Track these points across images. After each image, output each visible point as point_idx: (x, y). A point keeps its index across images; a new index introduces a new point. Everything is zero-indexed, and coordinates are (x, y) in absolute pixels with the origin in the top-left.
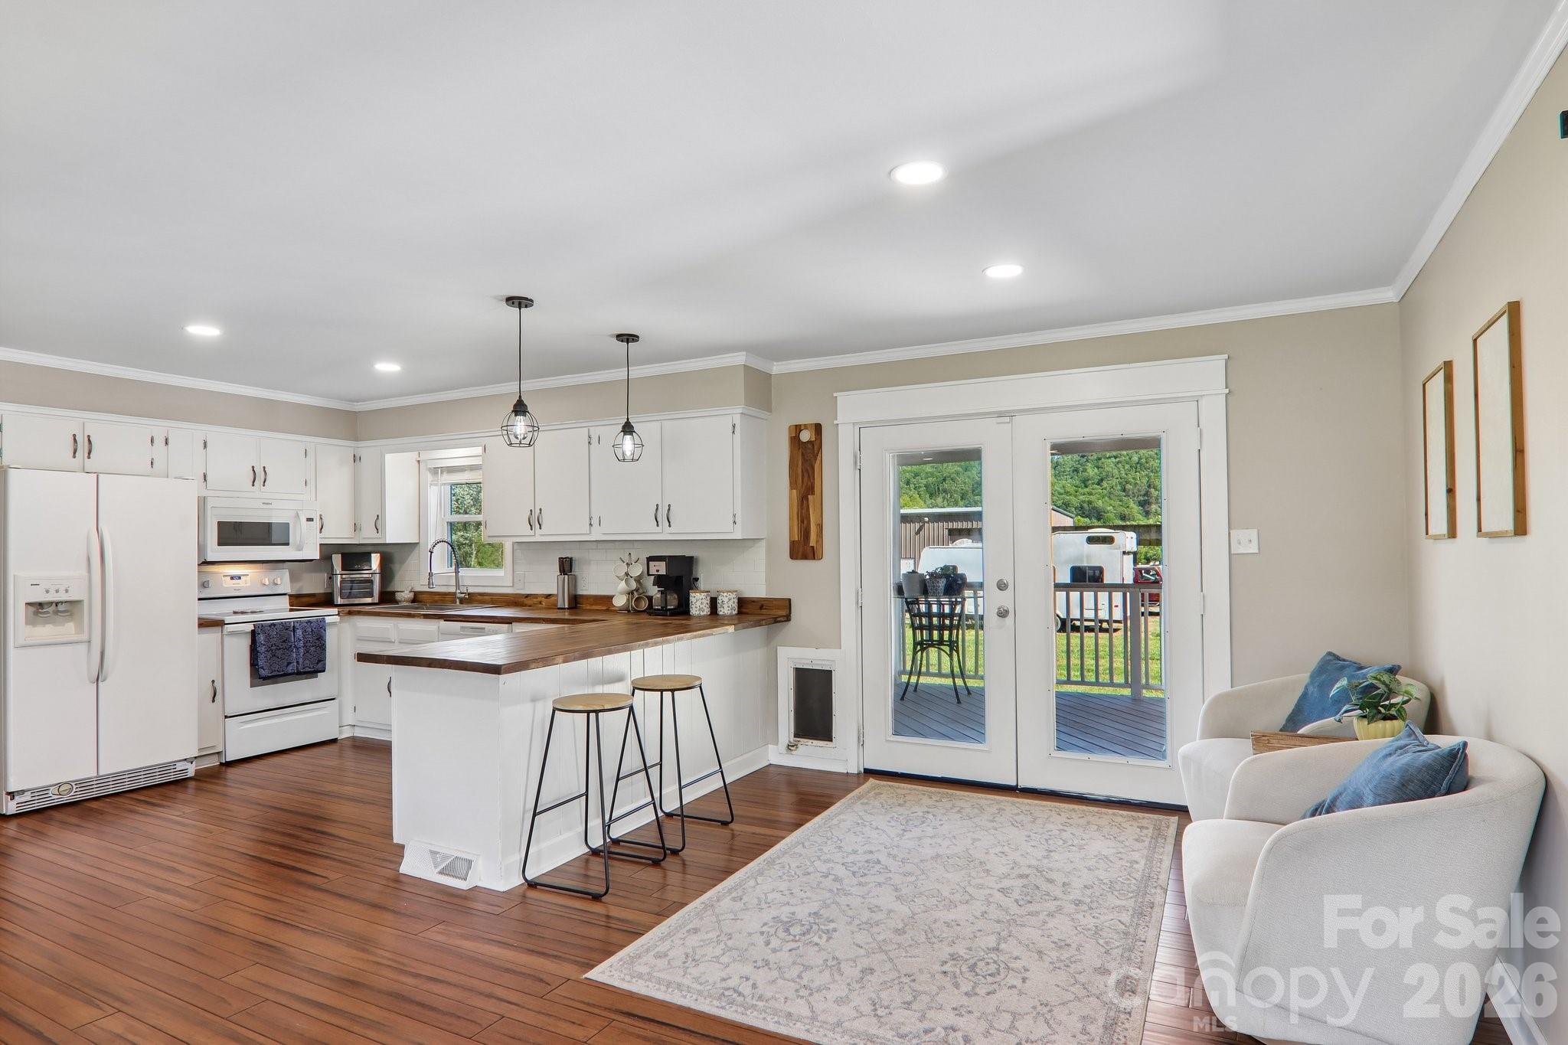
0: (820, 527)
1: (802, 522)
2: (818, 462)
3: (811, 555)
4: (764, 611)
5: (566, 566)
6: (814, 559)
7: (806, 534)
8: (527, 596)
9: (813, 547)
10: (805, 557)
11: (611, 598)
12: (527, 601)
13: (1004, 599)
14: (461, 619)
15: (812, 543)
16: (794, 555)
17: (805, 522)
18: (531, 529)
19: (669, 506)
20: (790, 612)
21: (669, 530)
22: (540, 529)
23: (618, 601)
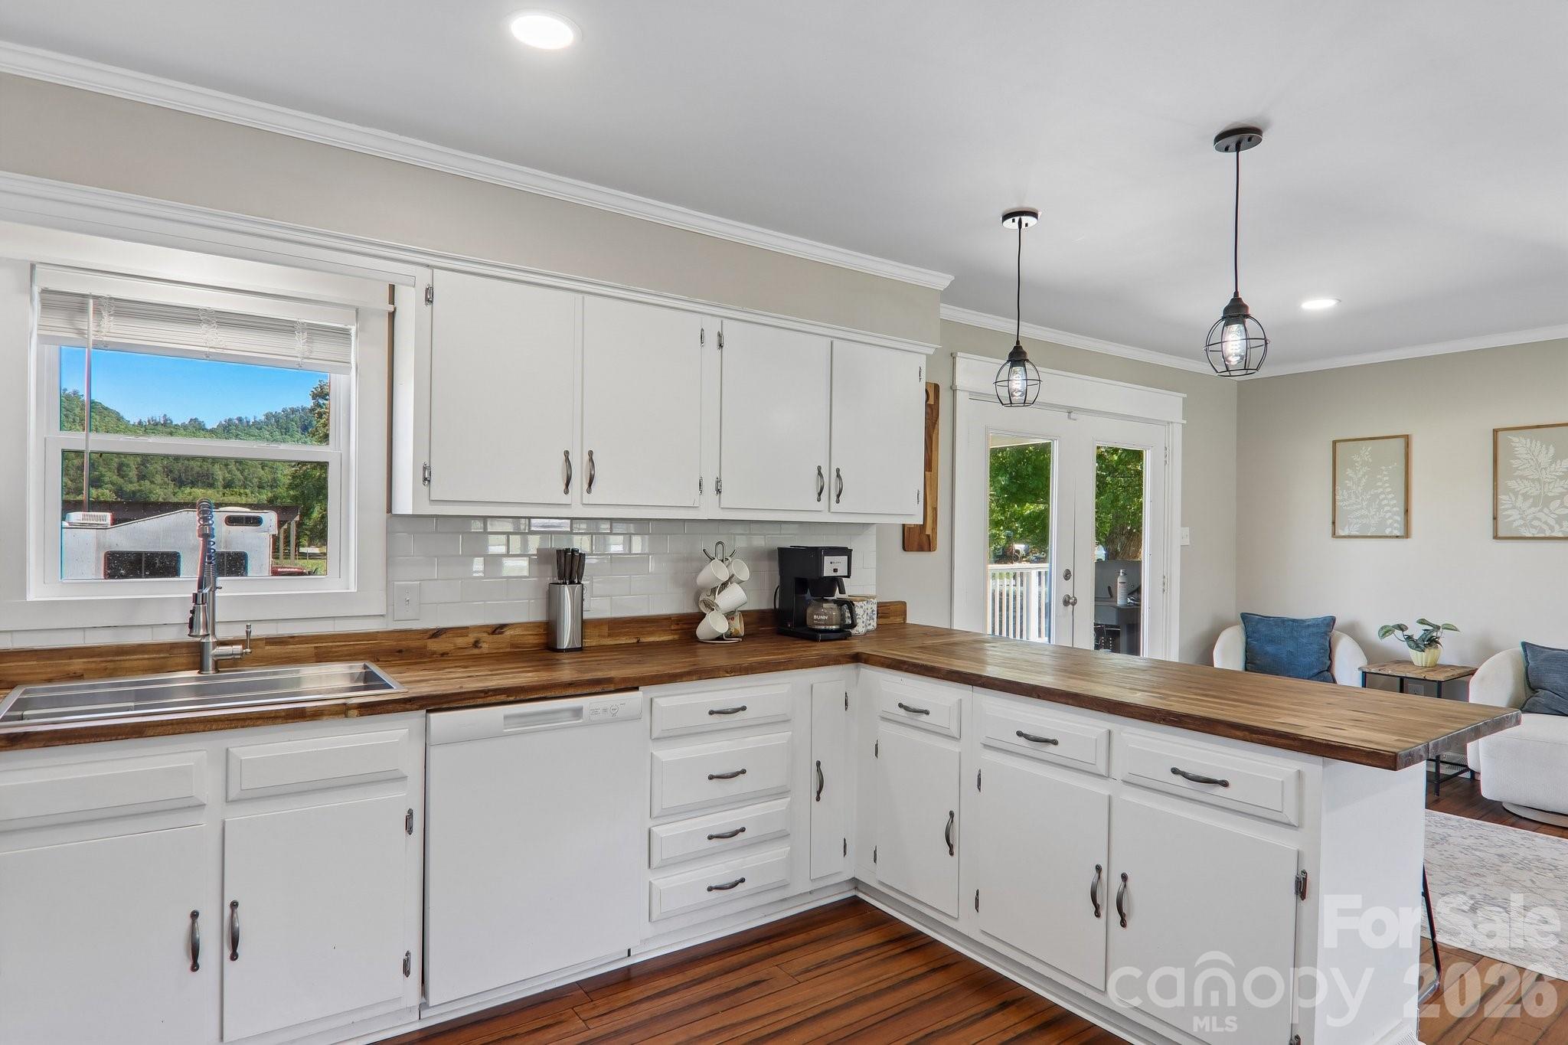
2: (936, 431)
3: (926, 545)
5: (568, 567)
6: (929, 552)
8: (437, 633)
9: (928, 536)
10: (921, 548)
12: (434, 645)
13: (1068, 588)
14: (503, 698)
15: (928, 531)
16: (907, 547)
18: (566, 492)
19: (838, 470)
20: (905, 619)
21: (834, 506)
22: (589, 491)
23: (715, 624)
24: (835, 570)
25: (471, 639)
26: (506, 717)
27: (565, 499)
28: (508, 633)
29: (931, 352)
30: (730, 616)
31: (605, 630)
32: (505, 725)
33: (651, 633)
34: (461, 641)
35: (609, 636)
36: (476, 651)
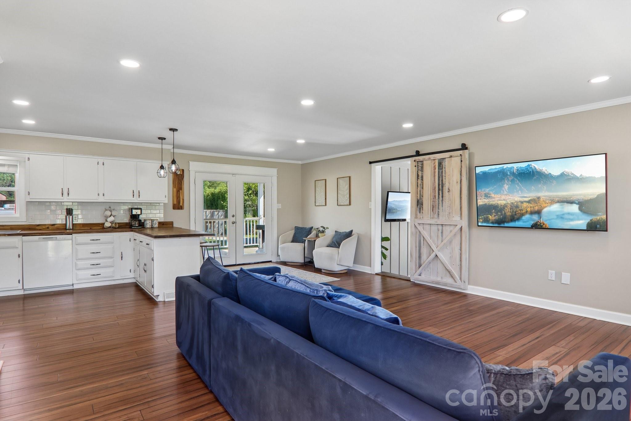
0: (183, 200)
1: (178, 198)
2: (183, 181)
3: (180, 208)
4: (163, 226)
5: (69, 212)
6: (182, 209)
7: (179, 202)
8: (38, 225)
9: (181, 206)
10: (178, 209)
11: (104, 224)
13: (233, 219)
14: (38, 234)
15: (181, 204)
16: (174, 208)
17: (179, 199)
18: (62, 196)
19: (139, 191)
20: (173, 226)
21: (139, 199)
22: (68, 196)
23: (108, 225)
24: (137, 213)
25: (47, 226)
26: (39, 238)
27: (62, 198)
28: (56, 226)
29: (169, 163)
30: (112, 223)
31: (81, 225)
32: (39, 240)
33: (94, 227)
34: (44, 227)
35: (82, 227)
36: (48, 229)
